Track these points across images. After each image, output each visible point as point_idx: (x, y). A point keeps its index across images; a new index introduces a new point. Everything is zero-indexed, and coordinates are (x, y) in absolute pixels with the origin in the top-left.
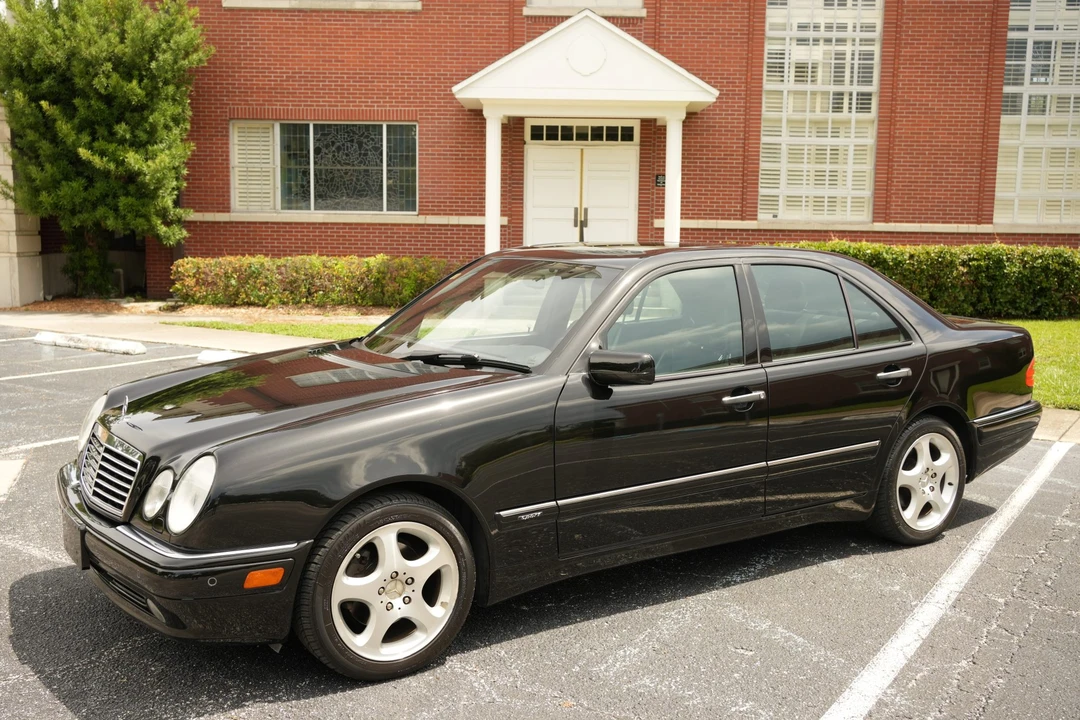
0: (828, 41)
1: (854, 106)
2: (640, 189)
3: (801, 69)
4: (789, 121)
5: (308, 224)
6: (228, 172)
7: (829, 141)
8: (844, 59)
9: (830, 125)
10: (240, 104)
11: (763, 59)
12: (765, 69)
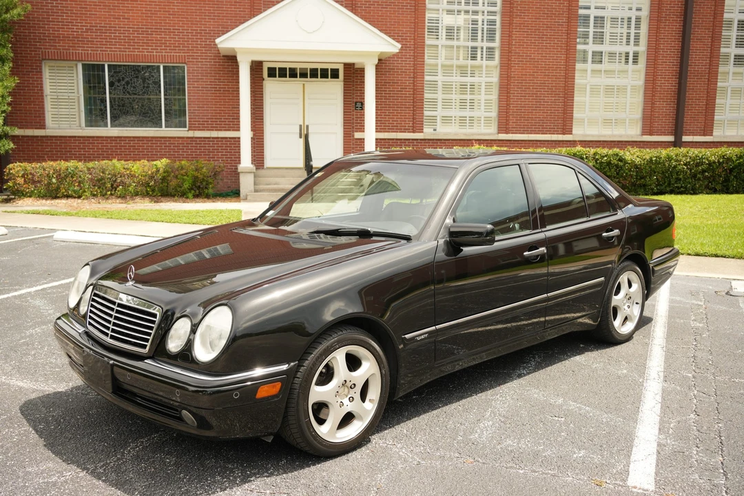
0: (467, 12)
1: (484, 56)
2: (344, 112)
3: (450, 30)
4: (442, 66)
5: (106, 137)
6: (43, 99)
7: (469, 80)
8: (477, 24)
9: (469, 69)
10: (50, 49)
11: (425, 23)
12: (426, 30)
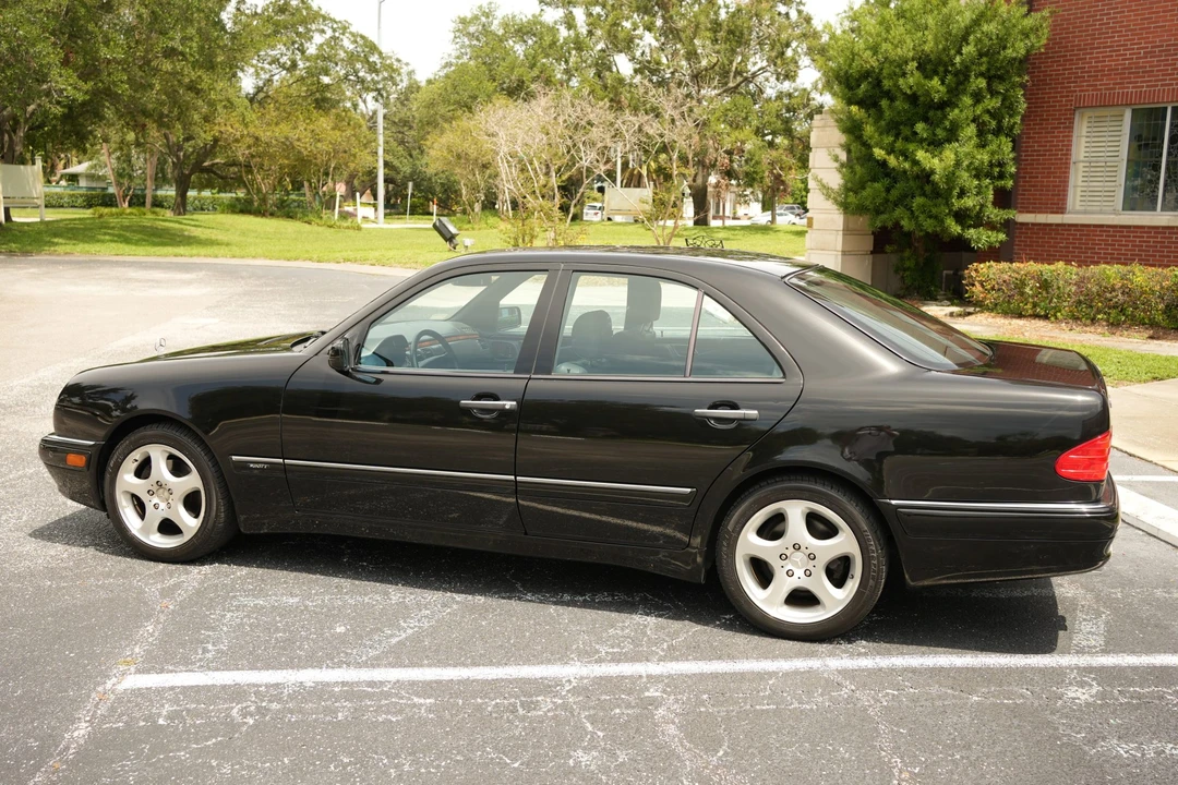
5: (1149, 227)
6: (1068, 168)
10: (1088, 90)
